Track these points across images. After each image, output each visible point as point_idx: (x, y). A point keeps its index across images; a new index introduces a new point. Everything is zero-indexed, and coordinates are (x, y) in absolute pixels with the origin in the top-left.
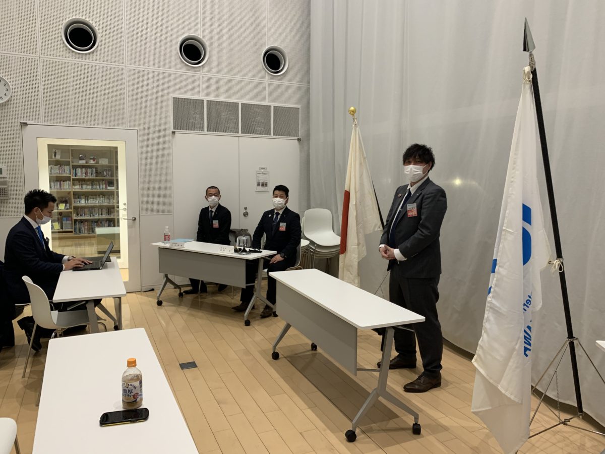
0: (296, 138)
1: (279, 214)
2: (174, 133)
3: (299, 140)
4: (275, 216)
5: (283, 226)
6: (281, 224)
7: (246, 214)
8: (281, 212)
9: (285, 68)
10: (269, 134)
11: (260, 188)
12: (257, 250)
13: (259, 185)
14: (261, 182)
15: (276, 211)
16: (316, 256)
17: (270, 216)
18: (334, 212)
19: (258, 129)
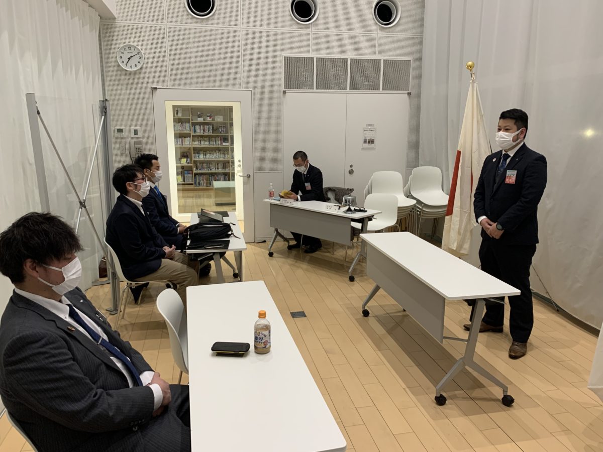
0: (406, 92)
2: (284, 92)
3: (409, 94)
7: (351, 172)
9: (397, 18)
10: (379, 89)
11: (367, 145)
12: (362, 209)
13: (365, 142)
14: (367, 139)
16: (423, 216)
18: (444, 170)
19: (366, 83)
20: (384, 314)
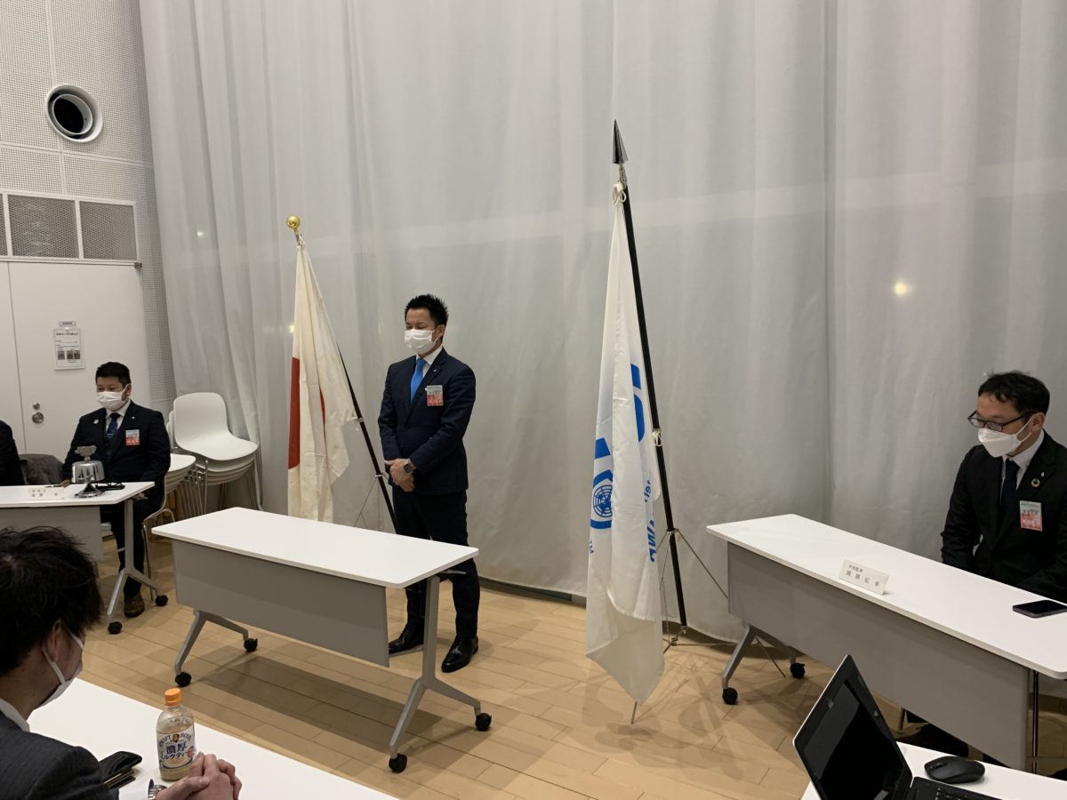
0: (132, 262)
1: (119, 416)
3: (138, 266)
4: (108, 422)
5: (133, 437)
6: (129, 433)
7: (38, 419)
8: (122, 413)
9: (96, 128)
10: (75, 255)
11: (65, 363)
12: (113, 484)
13: (61, 356)
14: (66, 350)
15: (109, 413)
16: (209, 482)
17: (96, 422)
18: (229, 399)
19: (38, 244)
20: (217, 670)
